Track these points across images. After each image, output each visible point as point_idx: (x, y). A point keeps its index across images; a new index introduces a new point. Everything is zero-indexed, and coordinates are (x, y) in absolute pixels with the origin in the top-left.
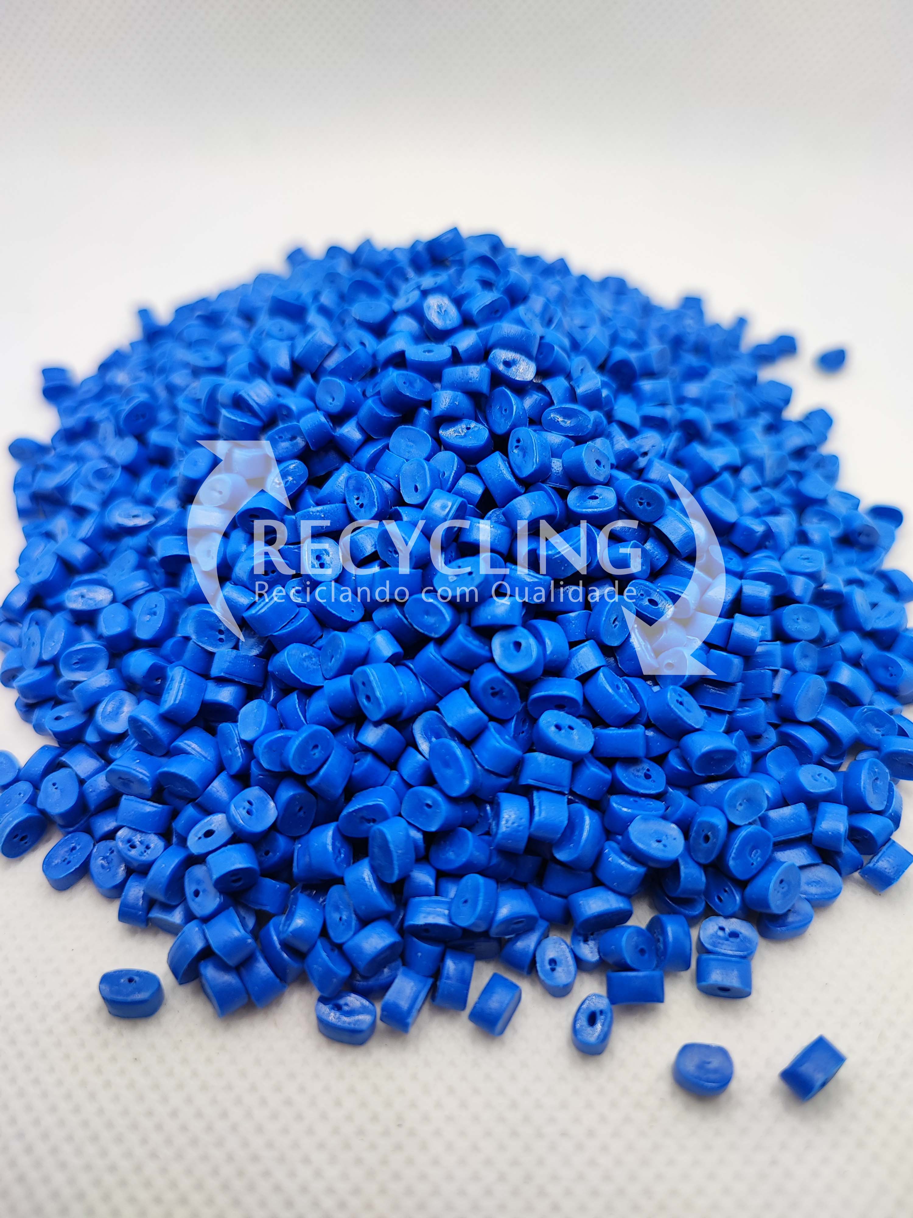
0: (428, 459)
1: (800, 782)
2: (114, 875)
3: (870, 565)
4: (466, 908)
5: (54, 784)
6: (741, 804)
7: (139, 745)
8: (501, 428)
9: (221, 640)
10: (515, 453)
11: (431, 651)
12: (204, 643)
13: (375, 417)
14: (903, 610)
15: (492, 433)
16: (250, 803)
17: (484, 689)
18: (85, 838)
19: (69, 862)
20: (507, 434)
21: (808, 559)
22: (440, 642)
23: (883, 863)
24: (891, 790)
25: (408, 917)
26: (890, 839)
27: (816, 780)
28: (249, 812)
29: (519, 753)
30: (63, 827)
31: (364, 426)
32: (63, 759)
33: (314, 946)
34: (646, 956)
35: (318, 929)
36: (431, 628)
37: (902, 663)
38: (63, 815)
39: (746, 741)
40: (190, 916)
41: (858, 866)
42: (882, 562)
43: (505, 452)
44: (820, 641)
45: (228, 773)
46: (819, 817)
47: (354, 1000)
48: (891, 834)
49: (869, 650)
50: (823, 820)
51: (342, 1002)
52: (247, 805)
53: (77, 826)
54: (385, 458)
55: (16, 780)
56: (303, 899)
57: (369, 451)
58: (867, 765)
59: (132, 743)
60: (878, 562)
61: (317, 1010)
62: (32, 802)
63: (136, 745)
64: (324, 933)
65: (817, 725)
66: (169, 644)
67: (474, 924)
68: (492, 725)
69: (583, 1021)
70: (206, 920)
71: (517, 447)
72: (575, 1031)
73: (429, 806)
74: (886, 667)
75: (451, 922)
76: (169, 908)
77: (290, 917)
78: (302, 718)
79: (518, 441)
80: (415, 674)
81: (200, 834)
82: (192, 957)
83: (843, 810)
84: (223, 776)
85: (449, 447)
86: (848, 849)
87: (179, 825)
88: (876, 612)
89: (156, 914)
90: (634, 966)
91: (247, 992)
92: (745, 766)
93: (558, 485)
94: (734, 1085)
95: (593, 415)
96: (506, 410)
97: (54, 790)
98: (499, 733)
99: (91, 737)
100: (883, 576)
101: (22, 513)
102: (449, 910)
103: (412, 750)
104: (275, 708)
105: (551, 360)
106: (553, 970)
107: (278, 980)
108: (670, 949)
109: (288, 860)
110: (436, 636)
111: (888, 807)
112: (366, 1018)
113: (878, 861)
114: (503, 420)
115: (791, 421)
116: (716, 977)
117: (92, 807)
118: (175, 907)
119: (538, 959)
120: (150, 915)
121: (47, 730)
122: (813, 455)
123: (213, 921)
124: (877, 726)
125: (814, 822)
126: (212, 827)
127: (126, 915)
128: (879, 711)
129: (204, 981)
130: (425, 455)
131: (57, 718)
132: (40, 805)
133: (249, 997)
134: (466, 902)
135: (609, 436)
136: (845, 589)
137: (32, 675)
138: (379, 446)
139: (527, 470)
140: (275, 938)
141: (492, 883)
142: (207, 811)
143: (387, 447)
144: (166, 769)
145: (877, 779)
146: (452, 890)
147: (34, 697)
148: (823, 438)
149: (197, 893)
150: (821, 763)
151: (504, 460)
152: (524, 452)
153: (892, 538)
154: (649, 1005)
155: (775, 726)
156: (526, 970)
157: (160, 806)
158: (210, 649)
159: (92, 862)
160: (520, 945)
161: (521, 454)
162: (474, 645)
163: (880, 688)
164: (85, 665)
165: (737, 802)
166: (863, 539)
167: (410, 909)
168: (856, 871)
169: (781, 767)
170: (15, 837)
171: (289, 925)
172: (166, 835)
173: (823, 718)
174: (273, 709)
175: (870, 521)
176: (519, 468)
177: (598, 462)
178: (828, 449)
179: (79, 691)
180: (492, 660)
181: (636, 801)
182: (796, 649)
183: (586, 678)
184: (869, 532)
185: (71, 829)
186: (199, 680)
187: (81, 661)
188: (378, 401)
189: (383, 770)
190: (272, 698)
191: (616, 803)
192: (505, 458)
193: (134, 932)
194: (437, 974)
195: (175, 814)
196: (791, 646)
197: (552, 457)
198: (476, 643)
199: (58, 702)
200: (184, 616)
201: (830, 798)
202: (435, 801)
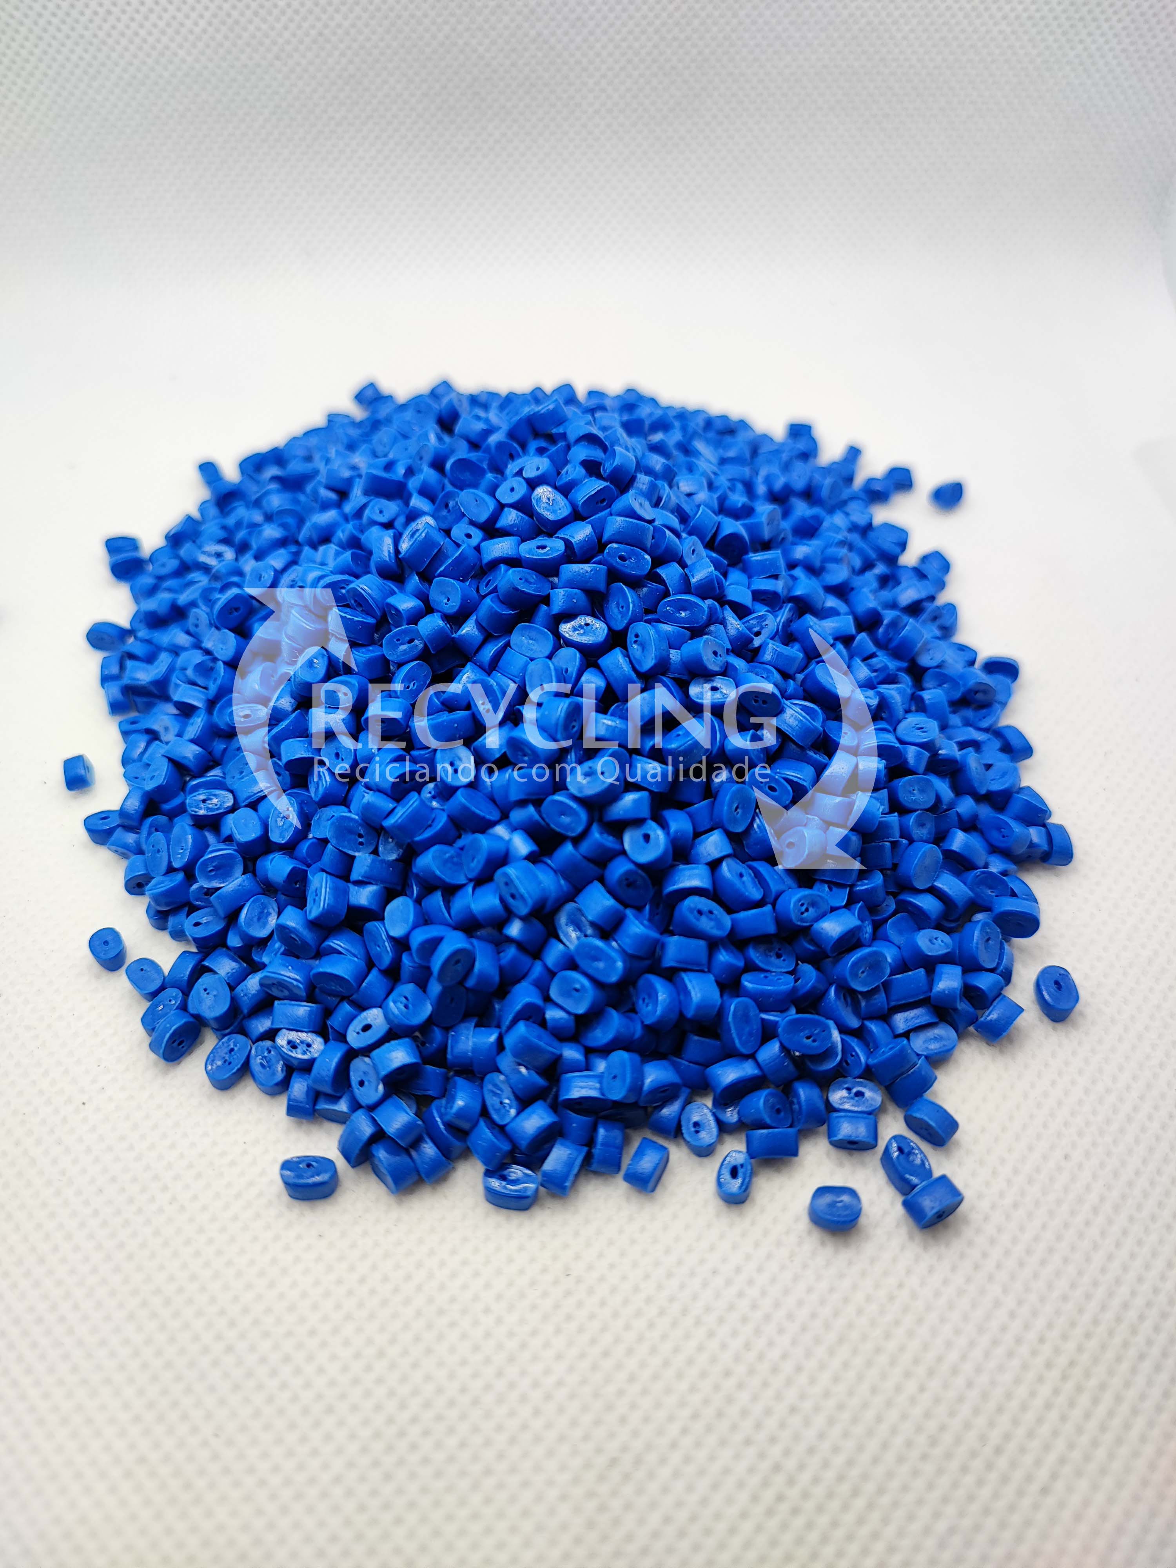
0: (550, 657)
1: (918, 945)
2: (274, 1074)
3: (985, 724)
4: (617, 1083)
5: (205, 990)
6: (863, 972)
7: (285, 950)
8: (619, 626)
9: (361, 844)
10: (635, 649)
11: (568, 848)
12: (345, 847)
13: (495, 616)
14: (1016, 770)
15: (610, 629)
16: (406, 998)
17: (620, 881)
18: (240, 1038)
19: (230, 1063)
20: (625, 630)
21: (922, 728)
22: (576, 841)
23: (993, 1015)
24: (1002, 948)
25: (562, 1092)
26: (1000, 994)
27: (933, 944)
28: (406, 1007)
29: (654, 934)
30: (216, 1030)
31: (484, 624)
32: (206, 963)
33: (476, 1124)
34: (782, 1114)
35: (477, 1107)
36: (567, 827)
37: (1013, 824)
38: (217, 1019)
39: (867, 913)
40: (356, 1106)
41: (973, 1021)
42: (998, 718)
43: (625, 647)
44: (936, 808)
45: (380, 970)
46: (936, 978)
47: (517, 1171)
48: (1002, 989)
49: (985, 812)
50: (940, 980)
51: (505, 1172)
52: (404, 1000)
53: (232, 1028)
54: (506, 657)
55: (162, 988)
56: (460, 1081)
57: (489, 651)
58: (979, 926)
59: (277, 945)
60: (994, 719)
61: (485, 1182)
62: (184, 1007)
63: (283, 949)
64: (484, 1112)
65: (933, 891)
66: (304, 847)
67: (625, 1097)
68: (629, 912)
69: (726, 1176)
70: (372, 1108)
71: (635, 642)
72: (719, 1184)
73: (577, 990)
74: (999, 829)
75: (603, 1094)
76: (335, 1099)
77: (452, 1099)
78: (446, 914)
79: (637, 636)
80: (555, 871)
81: (359, 1029)
82: (361, 1144)
83: (958, 970)
84: (374, 973)
85: (570, 643)
86: (963, 1006)
87: (335, 1021)
88: (991, 773)
89: (323, 1105)
90: (773, 1125)
91: (418, 1171)
92: (867, 935)
93: (677, 675)
94: (863, 1220)
95: (706, 604)
96: (622, 607)
97: (206, 995)
98: (637, 918)
99: (234, 941)
100: (998, 733)
101: (115, 708)
102: (601, 1083)
103: (554, 941)
104: (420, 904)
105: (663, 547)
106: (697, 1132)
107: (444, 1159)
108: (804, 1108)
109: (443, 1049)
110: (573, 835)
111: (999, 964)
112: (532, 1186)
113: (989, 1015)
114: (620, 616)
115: (906, 567)
116: (846, 1129)
117: (245, 1011)
118: (339, 1098)
119: (683, 1123)
120: (317, 1107)
121: (186, 935)
122: (930, 607)
123: (379, 1108)
124: (990, 888)
125: (931, 983)
126: (369, 1021)
127: (293, 1110)
128: (992, 873)
129: (377, 1162)
130: (547, 653)
131: (197, 924)
132: (192, 1009)
133: (419, 1175)
134: (615, 1077)
135: (723, 622)
136: (957, 754)
137: (162, 882)
138: (501, 644)
139: (648, 663)
140: (438, 1119)
141: (637, 1057)
142: (362, 1007)
143: (508, 644)
144: (321, 970)
145: (988, 940)
146: (601, 1066)
147: (167, 904)
148: (941, 585)
149: (361, 1083)
150: (939, 927)
151: (625, 656)
152: (643, 646)
153: (1009, 693)
154: (785, 1158)
155: (895, 895)
156: (673, 1133)
157: (313, 1005)
158: (351, 853)
159: (252, 1061)
160: (666, 1111)
161: (640, 648)
162: (609, 841)
163: (994, 850)
164: (221, 871)
165: (860, 968)
166: (979, 696)
167: (563, 1085)
168: (970, 1025)
169: (900, 932)
170: (174, 1042)
171: (451, 1107)
172: (322, 1031)
173: (938, 884)
174: (418, 906)
175: (984, 678)
176: (640, 662)
177: (715, 653)
178: (943, 598)
179: (218, 897)
180: (623, 852)
181: (766, 977)
182: (912, 819)
183: (714, 865)
184: (985, 689)
185: (227, 1031)
186: (341, 883)
187: (216, 868)
188: (496, 600)
189: (526, 960)
190: (415, 895)
191: (749, 982)
192: (624, 651)
193: (300, 1124)
194: (590, 1142)
195: (328, 1012)
196: (907, 817)
197: (670, 648)
198: (611, 838)
199: (193, 909)
200: (316, 818)
201: (947, 959)
202: (583, 986)
